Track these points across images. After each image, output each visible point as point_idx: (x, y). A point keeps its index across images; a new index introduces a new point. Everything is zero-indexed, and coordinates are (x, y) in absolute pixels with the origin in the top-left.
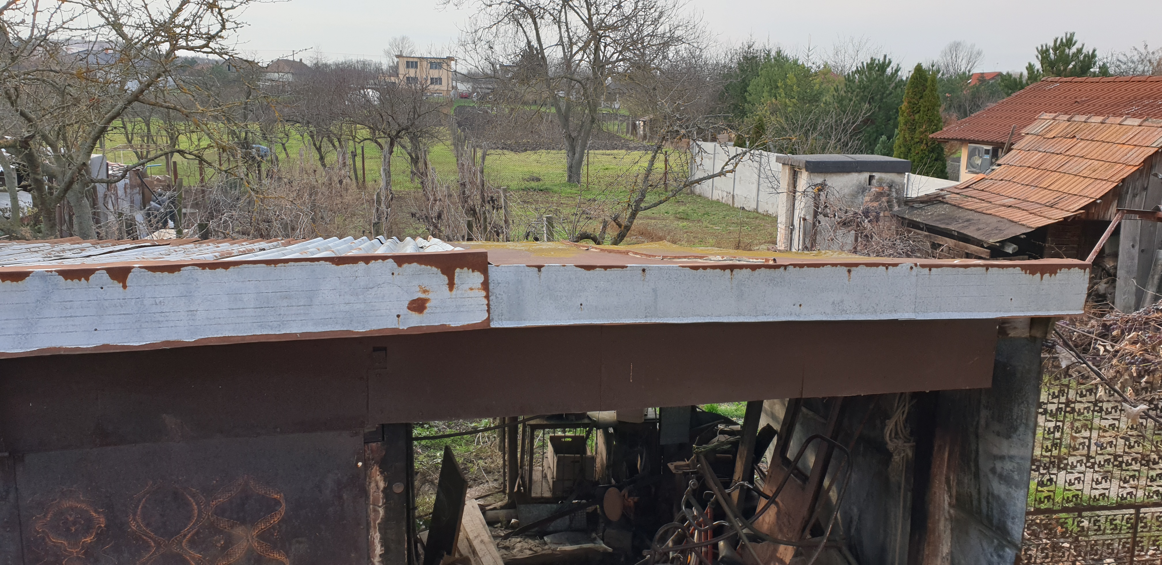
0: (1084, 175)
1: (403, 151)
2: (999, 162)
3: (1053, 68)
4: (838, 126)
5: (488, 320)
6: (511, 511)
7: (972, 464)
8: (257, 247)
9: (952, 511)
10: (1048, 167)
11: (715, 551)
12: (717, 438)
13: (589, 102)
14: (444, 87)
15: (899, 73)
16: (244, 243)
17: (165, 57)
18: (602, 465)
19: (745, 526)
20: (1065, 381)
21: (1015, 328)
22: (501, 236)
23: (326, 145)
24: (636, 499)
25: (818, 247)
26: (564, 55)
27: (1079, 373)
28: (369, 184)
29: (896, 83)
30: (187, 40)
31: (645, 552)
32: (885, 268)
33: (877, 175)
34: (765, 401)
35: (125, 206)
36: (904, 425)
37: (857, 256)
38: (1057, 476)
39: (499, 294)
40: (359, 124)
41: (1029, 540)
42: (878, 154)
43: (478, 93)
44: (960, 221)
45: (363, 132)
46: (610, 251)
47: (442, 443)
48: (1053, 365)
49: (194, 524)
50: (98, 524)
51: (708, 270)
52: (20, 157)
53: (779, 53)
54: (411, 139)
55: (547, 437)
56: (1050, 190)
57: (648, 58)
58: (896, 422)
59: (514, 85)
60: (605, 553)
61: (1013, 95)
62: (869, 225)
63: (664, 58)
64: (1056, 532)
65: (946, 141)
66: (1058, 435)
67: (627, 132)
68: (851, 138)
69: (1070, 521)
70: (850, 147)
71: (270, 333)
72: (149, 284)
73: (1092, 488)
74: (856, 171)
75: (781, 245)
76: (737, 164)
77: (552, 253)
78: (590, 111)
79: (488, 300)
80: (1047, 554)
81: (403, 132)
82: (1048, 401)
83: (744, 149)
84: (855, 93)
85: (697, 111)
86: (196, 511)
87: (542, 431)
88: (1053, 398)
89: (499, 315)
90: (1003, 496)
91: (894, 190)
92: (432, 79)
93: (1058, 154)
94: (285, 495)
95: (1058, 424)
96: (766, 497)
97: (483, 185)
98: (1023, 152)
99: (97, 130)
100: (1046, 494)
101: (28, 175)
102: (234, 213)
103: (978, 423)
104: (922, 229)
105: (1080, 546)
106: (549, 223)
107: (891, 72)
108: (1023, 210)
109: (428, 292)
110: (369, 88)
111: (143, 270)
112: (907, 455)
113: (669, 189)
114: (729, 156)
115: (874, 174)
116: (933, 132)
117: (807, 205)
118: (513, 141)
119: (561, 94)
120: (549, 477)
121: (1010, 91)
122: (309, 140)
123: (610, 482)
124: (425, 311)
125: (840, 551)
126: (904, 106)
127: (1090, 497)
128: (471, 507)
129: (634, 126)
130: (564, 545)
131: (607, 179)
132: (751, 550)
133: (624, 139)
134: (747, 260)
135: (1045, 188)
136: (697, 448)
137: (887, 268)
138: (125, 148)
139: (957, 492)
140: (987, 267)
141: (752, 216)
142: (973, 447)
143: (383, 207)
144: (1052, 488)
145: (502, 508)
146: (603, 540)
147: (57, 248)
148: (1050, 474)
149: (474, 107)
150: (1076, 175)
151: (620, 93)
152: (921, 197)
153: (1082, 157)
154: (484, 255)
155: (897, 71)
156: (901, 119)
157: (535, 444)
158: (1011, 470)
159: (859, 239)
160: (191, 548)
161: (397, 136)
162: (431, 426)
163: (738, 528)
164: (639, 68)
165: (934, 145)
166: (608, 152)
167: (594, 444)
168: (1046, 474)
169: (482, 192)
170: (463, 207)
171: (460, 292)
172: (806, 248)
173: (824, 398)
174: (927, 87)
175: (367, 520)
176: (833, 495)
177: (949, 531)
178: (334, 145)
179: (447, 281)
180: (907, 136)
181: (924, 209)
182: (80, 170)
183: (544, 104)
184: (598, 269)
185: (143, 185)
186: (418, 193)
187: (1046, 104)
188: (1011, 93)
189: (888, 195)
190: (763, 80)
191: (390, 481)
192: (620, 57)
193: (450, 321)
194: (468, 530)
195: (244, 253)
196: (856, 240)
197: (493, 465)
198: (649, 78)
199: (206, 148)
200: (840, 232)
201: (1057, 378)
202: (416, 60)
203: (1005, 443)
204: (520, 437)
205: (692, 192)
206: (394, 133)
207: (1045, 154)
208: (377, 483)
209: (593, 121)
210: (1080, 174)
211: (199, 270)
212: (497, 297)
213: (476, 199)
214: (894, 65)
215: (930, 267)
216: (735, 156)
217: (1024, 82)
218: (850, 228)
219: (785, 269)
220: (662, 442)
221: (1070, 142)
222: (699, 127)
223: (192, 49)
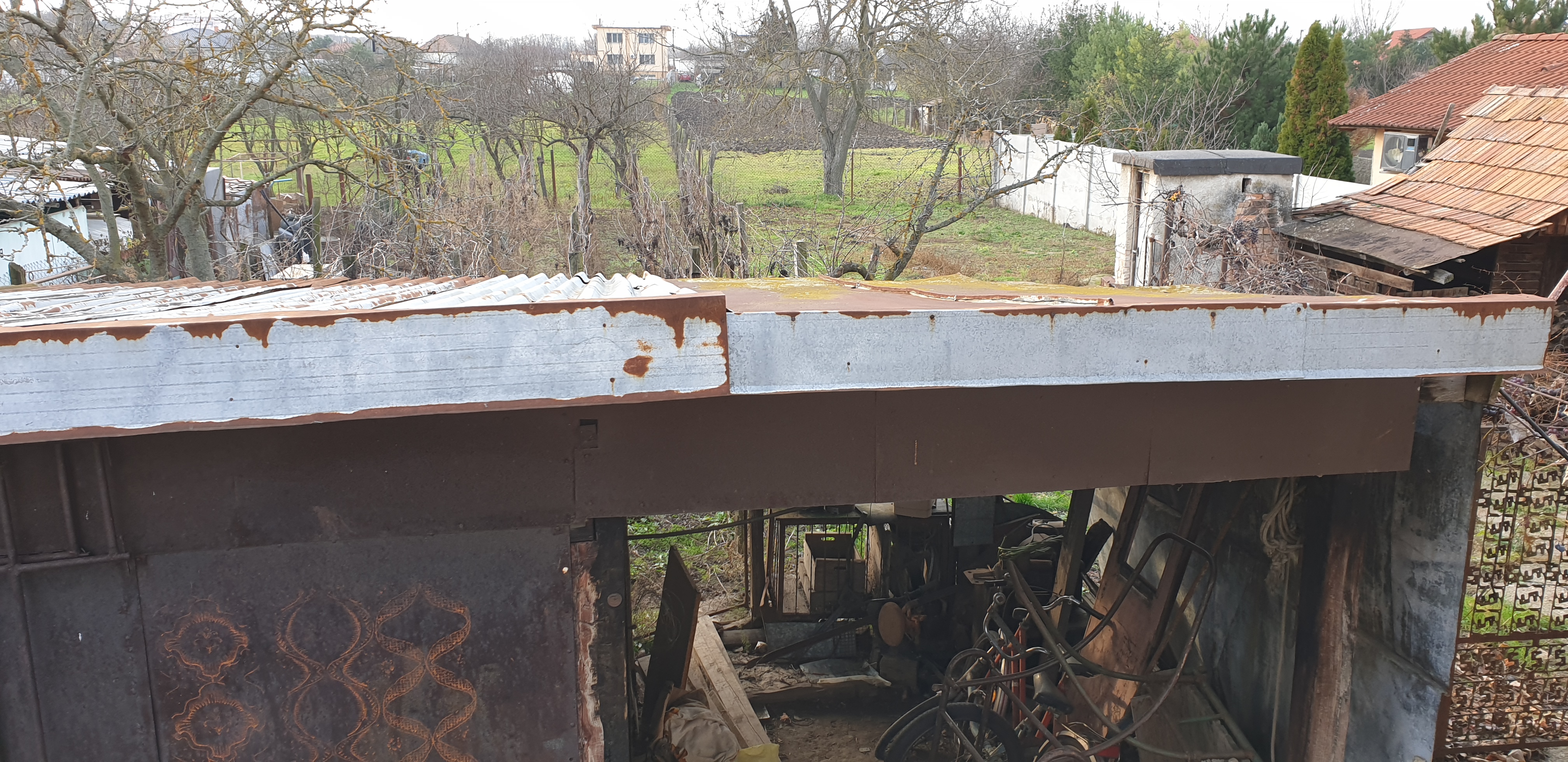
0: (1553, 173)
1: (606, 156)
2: (1427, 157)
3: (1510, 21)
4: (1199, 110)
5: (728, 384)
6: (757, 631)
7: (1382, 573)
8: (424, 289)
9: (1352, 636)
10: (1500, 163)
11: (1030, 687)
12: (1031, 538)
13: (853, 83)
14: (657, 67)
15: (1287, 35)
16: (406, 284)
17: (298, 40)
18: (876, 573)
19: (1069, 654)
20: (1518, 461)
21: (1444, 390)
22: (737, 269)
23: (503, 149)
24: (922, 617)
25: (1172, 279)
26: (820, 19)
27: (1538, 449)
28: (562, 200)
29: (1281, 49)
30: (324, 16)
31: (935, 687)
32: (1262, 310)
33: (1254, 178)
34: (1097, 490)
35: (247, 235)
36: (1287, 520)
37: (1224, 293)
38: (1504, 590)
39: (741, 351)
40: (546, 120)
41: (1463, 676)
42: (1256, 149)
43: (703, 74)
44: (1371, 240)
45: (553, 132)
46: (885, 290)
47: (664, 543)
48: (1499, 438)
49: (356, 646)
50: (240, 643)
51: (1020, 316)
52: (119, 174)
53: (1116, 10)
54: (616, 139)
55: (802, 535)
56: (1502, 194)
57: (934, 21)
58: (1277, 517)
59: (753, 62)
60: (881, 687)
61: (1452, 61)
62: (1243, 249)
63: (957, 20)
64: (1502, 666)
65: (1353, 128)
66: (1506, 534)
67: (906, 123)
68: (1217, 127)
69: (1522, 652)
70: (1216, 140)
71: (450, 402)
72: (294, 341)
73: (1554, 607)
74: (1225, 174)
75: (1120, 278)
76: (1058, 166)
77: (807, 293)
78: (855, 95)
79: (727, 359)
80: (1488, 695)
81: (605, 130)
82: (1492, 488)
83: (1069, 145)
84: (1224, 63)
85: (1003, 93)
86: (359, 630)
87: (795, 528)
88: (1499, 484)
89: (741, 379)
90: (1424, 616)
91: (1277, 198)
92: (642, 57)
93: (1515, 144)
94: (470, 610)
95: (1507, 519)
96: (1098, 616)
97: (712, 201)
98: (1464, 141)
99: (213, 137)
100: (1488, 614)
101: (128, 197)
102: (388, 242)
103: (1391, 518)
104: (1316, 252)
105: (1535, 686)
106: (801, 251)
107: (1275, 32)
108: (1462, 223)
109: (649, 348)
110: (559, 71)
111: (288, 323)
112: (1292, 560)
113: (965, 199)
114: (1047, 155)
115: (1249, 177)
116: (1335, 117)
117: (1156, 221)
118: (751, 139)
119: (816, 73)
120: (806, 587)
121: (1447, 56)
122: (481, 143)
123: (887, 596)
124: (647, 374)
125: (1199, 687)
126: (1294, 80)
127: (1551, 620)
128: (704, 625)
129: (916, 114)
130: (827, 676)
131: (878, 187)
132: (1078, 685)
133: (902, 132)
134: (1074, 300)
135: (1495, 193)
136: (1005, 551)
137: (1265, 310)
138: (243, 158)
139: (1360, 610)
140: (1405, 307)
141: (1079, 236)
142: (1384, 551)
143: (581, 233)
144: (1497, 606)
145: (744, 627)
146: (878, 671)
147: (173, 293)
148: (1493, 587)
149: (698, 94)
150: (1540, 173)
151: (896, 70)
152: (1316, 208)
153: (1550, 147)
154: (721, 300)
155: (1283, 31)
156: (1289, 99)
157: (786, 544)
158: (1436, 582)
159: (1229, 266)
160: (353, 676)
161: (597, 135)
162: (649, 520)
163: (1060, 656)
164: (922, 34)
165: (1335, 135)
166: (880, 151)
167: (864, 545)
168: (1488, 587)
169: (711, 210)
170: (686, 231)
171: (691, 349)
172: (1154, 280)
173: (1178, 485)
174: (1327, 55)
175: (575, 641)
176: (1190, 614)
177: (1349, 662)
178: (514, 150)
179: (673, 335)
180: (1298, 123)
181: (1320, 224)
182: (193, 190)
183: (793, 87)
184: (870, 316)
185: (269, 207)
186: (626, 211)
187: (1498, 73)
188: (1449, 58)
189: (1270, 206)
190: (1094, 47)
191: (604, 592)
192: (897, 21)
193: (678, 386)
194: (701, 655)
195: (409, 298)
196: (1224, 268)
197: (731, 572)
198: (935, 48)
199: (351, 159)
200: (1202, 258)
201: (1505, 457)
202: (620, 31)
203: (1429, 544)
204: (766, 535)
205: (997, 204)
206: (593, 131)
207: (1495, 143)
208: (587, 593)
209: (859, 110)
210: (1547, 172)
211: (357, 323)
212: (738, 355)
213: (702, 220)
214: (1279, 24)
215: (1325, 308)
216: (1056, 156)
217: (1468, 39)
218: (1217, 251)
219: (1126, 313)
220: (956, 543)
221: (1533, 126)
222: (1006, 117)
223: (331, 27)
